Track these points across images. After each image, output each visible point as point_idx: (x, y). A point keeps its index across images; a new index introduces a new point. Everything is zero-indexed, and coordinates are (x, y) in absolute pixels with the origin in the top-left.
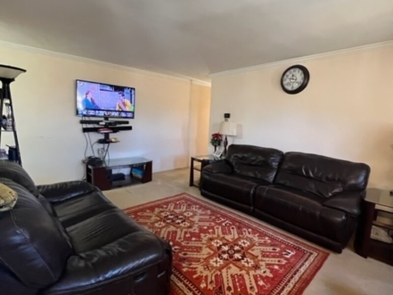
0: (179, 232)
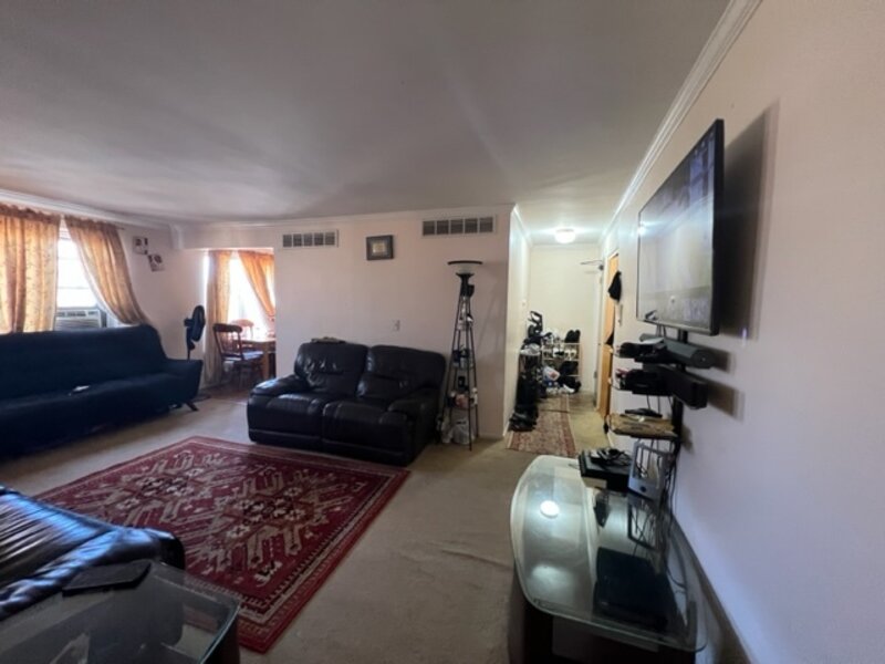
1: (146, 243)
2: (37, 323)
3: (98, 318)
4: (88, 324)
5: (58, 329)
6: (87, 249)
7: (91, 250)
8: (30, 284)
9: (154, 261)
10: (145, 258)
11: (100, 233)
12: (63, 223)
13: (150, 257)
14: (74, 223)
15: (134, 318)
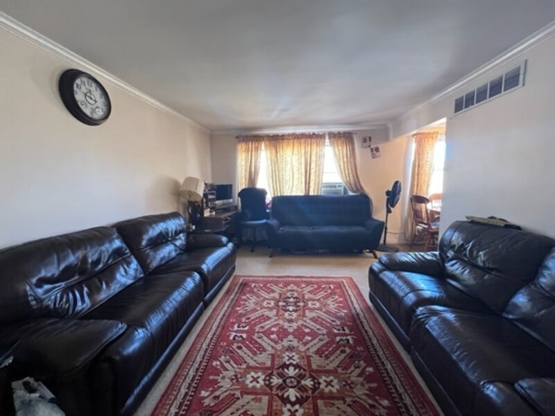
0: (314, 349)
1: (370, 140)
2: (314, 191)
3: (342, 189)
4: (336, 192)
5: (322, 194)
6: (336, 150)
7: (339, 150)
8: (313, 171)
9: (374, 152)
10: (369, 150)
11: (343, 139)
12: (327, 137)
13: (372, 149)
14: (332, 135)
15: (358, 190)
